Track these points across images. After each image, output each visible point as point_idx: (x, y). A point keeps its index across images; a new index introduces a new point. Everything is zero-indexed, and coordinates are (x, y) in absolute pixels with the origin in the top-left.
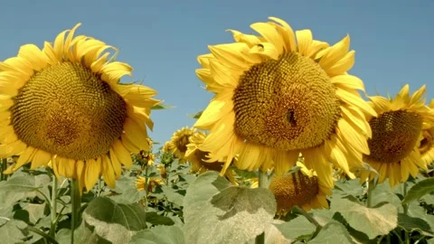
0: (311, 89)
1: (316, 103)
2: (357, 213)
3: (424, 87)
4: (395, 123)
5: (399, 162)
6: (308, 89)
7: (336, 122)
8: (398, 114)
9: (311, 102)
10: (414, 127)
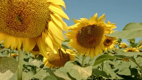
0: (31, 3)
1: (33, 11)
2: (74, 69)
3: (104, 14)
4: (92, 30)
5: (95, 48)
6: (29, 3)
7: (47, 23)
8: (93, 26)
9: (30, 10)
10: (100, 33)
